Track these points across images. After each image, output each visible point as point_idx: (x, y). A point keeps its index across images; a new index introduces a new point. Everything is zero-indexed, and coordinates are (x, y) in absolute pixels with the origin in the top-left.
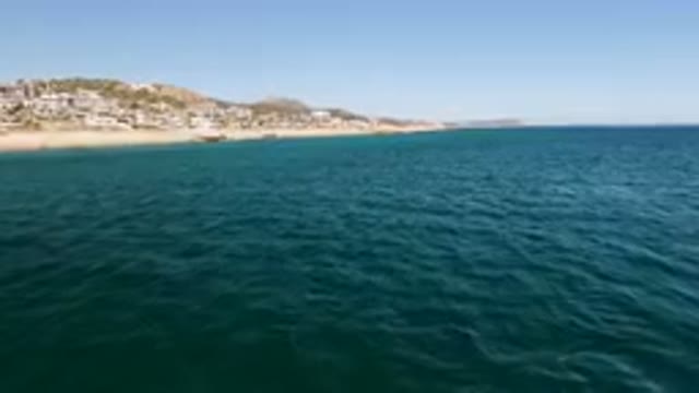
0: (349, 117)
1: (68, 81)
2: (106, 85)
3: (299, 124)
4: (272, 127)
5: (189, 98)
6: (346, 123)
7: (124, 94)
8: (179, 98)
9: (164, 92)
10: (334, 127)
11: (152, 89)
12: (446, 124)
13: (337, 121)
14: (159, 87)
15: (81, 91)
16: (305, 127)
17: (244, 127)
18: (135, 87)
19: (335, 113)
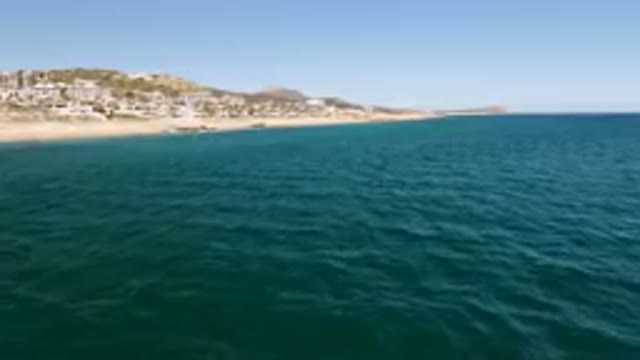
0: (343, 106)
1: (67, 71)
2: (104, 74)
3: (292, 113)
4: (264, 117)
5: (184, 87)
6: (341, 111)
7: (122, 83)
8: (175, 87)
9: (160, 81)
10: (328, 115)
11: (148, 79)
12: (437, 112)
13: (332, 109)
14: (155, 77)
15: (78, 81)
16: (297, 116)
17: (232, 116)
18: (133, 76)
19: (329, 102)
